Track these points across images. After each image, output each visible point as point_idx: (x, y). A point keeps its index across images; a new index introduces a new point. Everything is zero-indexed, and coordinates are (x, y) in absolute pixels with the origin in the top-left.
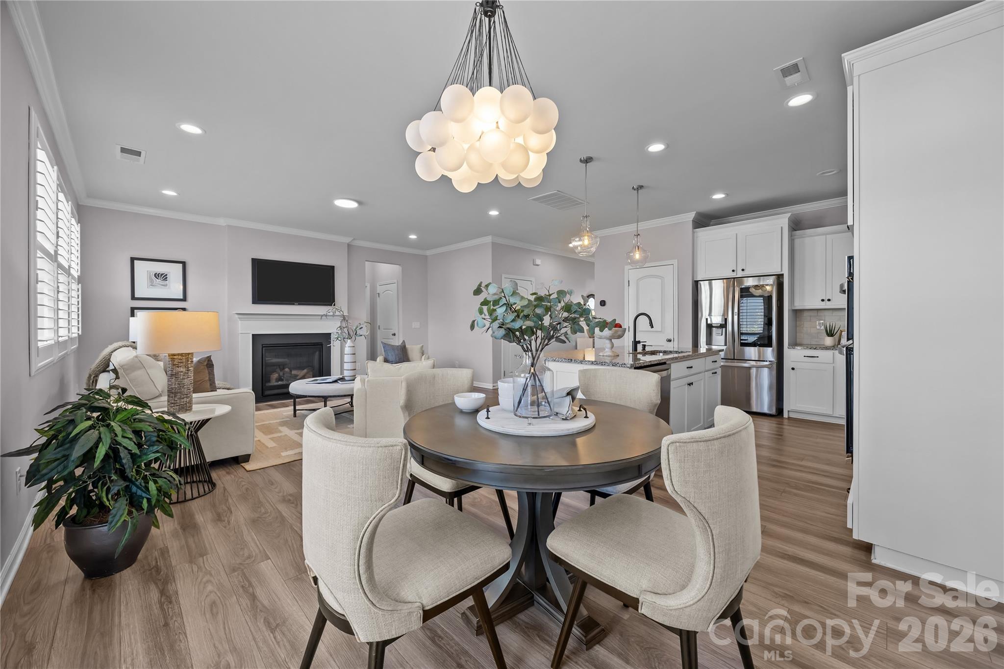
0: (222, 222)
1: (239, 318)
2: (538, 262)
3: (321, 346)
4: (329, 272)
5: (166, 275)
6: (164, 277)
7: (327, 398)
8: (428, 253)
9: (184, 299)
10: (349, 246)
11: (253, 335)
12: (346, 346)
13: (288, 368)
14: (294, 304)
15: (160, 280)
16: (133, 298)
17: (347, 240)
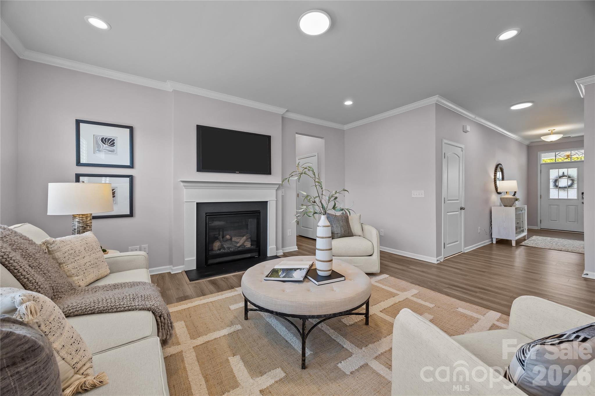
0: (168, 86)
1: (184, 186)
2: (468, 128)
3: (258, 214)
4: (266, 140)
5: (114, 140)
6: (110, 142)
7: (307, 319)
8: (346, 127)
9: (132, 166)
10: (283, 118)
11: (197, 203)
12: (319, 224)
13: (229, 235)
14: (235, 173)
15: (107, 146)
16: (78, 163)
17: (281, 111)
